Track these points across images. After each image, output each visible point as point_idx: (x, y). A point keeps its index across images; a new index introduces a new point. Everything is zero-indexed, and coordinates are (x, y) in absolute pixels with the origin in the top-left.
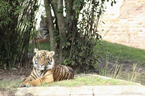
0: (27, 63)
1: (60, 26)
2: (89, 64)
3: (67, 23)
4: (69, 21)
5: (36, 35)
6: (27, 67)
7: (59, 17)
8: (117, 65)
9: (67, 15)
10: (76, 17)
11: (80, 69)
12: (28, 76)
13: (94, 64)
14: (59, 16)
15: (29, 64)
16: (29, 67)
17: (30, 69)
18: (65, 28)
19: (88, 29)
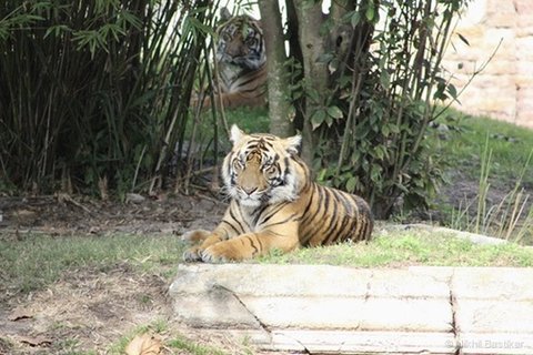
0: (179, 178)
1: (309, 46)
2: (408, 188)
3: (335, 37)
4: (341, 30)
5: (214, 77)
6: (180, 192)
7: (304, 14)
8: (520, 195)
9: (336, 7)
10: (370, 18)
11: (375, 204)
12: (189, 224)
13: (424, 189)
14: (307, 10)
15: (187, 183)
16: (187, 193)
17: (191, 198)
18: (328, 56)
19: (408, 62)
